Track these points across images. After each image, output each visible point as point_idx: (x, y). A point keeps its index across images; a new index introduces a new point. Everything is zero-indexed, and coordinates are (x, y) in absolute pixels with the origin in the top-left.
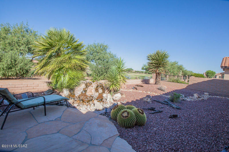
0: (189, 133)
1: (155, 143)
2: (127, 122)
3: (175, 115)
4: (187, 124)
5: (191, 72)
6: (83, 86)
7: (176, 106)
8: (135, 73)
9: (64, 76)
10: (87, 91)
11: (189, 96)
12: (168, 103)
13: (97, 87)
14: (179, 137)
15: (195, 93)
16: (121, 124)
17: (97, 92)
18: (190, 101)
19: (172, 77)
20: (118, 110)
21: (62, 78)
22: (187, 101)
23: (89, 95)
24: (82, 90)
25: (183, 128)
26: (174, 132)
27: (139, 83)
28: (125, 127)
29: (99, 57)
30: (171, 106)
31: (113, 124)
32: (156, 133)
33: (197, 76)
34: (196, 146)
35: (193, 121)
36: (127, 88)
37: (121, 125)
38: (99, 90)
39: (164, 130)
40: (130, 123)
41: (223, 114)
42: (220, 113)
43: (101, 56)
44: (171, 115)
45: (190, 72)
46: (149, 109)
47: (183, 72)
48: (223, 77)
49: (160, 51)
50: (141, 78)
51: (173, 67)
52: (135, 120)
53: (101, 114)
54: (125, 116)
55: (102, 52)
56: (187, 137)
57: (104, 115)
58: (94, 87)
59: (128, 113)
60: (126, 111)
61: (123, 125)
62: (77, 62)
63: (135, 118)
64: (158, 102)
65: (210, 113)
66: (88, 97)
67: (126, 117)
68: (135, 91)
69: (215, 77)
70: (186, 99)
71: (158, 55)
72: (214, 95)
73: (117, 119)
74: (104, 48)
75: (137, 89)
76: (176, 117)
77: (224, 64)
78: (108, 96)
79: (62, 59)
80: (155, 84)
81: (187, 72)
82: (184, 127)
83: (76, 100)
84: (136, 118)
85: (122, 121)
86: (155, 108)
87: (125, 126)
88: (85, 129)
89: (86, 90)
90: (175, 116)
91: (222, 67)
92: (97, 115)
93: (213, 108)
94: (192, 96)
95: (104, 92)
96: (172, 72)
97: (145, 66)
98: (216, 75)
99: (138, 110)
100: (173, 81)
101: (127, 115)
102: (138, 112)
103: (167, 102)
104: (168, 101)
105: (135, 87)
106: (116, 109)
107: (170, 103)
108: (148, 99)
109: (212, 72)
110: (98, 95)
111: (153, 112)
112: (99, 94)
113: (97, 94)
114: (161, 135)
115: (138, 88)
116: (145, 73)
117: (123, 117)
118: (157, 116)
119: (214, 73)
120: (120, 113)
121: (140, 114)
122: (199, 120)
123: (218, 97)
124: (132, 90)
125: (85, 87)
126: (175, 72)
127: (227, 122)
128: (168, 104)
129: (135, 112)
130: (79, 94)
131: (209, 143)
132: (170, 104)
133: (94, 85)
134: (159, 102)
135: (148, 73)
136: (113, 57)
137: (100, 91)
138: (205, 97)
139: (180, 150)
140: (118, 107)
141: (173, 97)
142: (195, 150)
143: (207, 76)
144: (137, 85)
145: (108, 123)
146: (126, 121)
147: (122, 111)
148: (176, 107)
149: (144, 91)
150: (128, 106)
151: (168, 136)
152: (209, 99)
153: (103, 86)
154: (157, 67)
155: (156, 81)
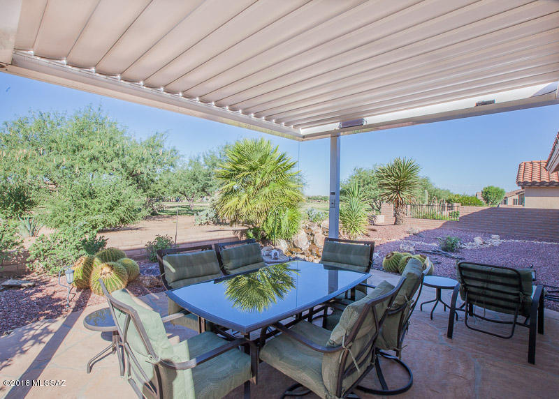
11: (467, 241)
15: (476, 236)
19: (421, 210)
24: (307, 239)
33: (466, 201)
47: (430, 193)
48: (521, 201)
64: (423, 252)
69: (505, 202)
71: (399, 168)
72: (509, 239)
75: (368, 236)
77: (522, 176)
80: (395, 224)
89: (312, 239)
91: (519, 183)
94: (472, 242)
98: (506, 198)
100: (424, 217)
106: (392, 258)
108: (409, 248)
109: (497, 189)
119: (502, 192)
124: (361, 237)
132: (444, 253)
134: (426, 252)
138: (495, 242)
143: (487, 200)
148: (457, 256)
152: (504, 245)
154: (398, 191)
155: (396, 218)
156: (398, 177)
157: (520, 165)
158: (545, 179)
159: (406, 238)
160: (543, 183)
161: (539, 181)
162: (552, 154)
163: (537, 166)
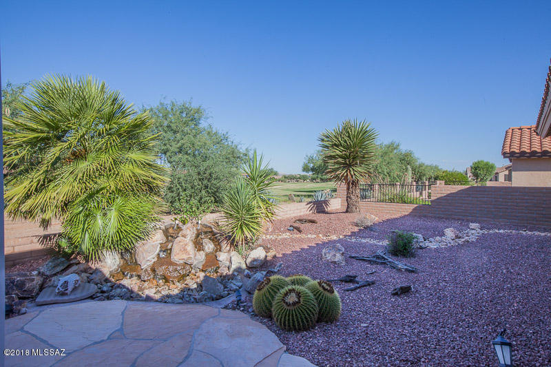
0: (439, 323)
1: (369, 353)
2: (298, 315)
3: (406, 288)
4: (434, 304)
5: (436, 167)
6: (158, 237)
7: (406, 265)
8: (283, 183)
9: (105, 215)
10: (171, 249)
11: (434, 235)
12: (385, 259)
13: (198, 236)
14: (418, 335)
15: (448, 227)
16: (285, 323)
17: (199, 250)
18: (436, 250)
19: (388, 190)
20: (273, 290)
21: (99, 221)
22: (430, 249)
23: (182, 262)
24: (158, 249)
25: (427, 315)
26: (406, 327)
27: (302, 214)
28: (295, 329)
29: (179, 144)
30: (395, 268)
31: (264, 327)
32: (367, 333)
33: (450, 179)
34: (454, 348)
35: (445, 296)
36: (274, 231)
37: (285, 325)
38: (204, 244)
39: (385, 324)
40: (306, 318)
41: (511, 273)
42: (504, 271)
43: (186, 141)
44: (396, 289)
45: (431, 167)
46: (342, 281)
47: (414, 170)
48: (509, 178)
49: (352, 123)
50: (305, 196)
51: (386, 158)
52: (317, 310)
53: (226, 307)
54: (291, 302)
55: (187, 129)
56: (436, 333)
57: (234, 309)
58: (189, 238)
59: (298, 294)
60: (293, 290)
61: (289, 326)
62: (138, 171)
63: (316, 305)
64: (360, 260)
65: (484, 272)
66: (179, 268)
67: (294, 304)
68: (297, 235)
69: (496, 179)
70: (427, 244)
71: (349, 133)
72: (492, 228)
73: (274, 314)
74: (193, 117)
75: (300, 231)
76: (408, 291)
77: (508, 145)
78: (233, 259)
79: (95, 167)
80: (347, 212)
81: (424, 170)
82: (427, 313)
83: (146, 278)
84: (319, 305)
85: (286, 316)
86: (355, 277)
87: (294, 325)
88: (199, 348)
89: (169, 247)
90: (405, 291)
91: (504, 154)
92: (217, 310)
93: (490, 260)
94: (441, 236)
95: (218, 248)
96: (386, 174)
97: (311, 160)
98: (497, 173)
99: (320, 283)
100: (392, 200)
101: (297, 300)
102: (321, 289)
103: (383, 258)
104: (384, 256)
105: (296, 225)
106: (265, 289)
107: (390, 260)
108: (335, 255)
109: (487, 164)
110: (204, 257)
111: (352, 286)
112: (207, 255)
113: (201, 256)
114: (379, 337)
115: (302, 226)
116: (313, 180)
117: (288, 305)
118: (365, 294)
119: (492, 167)
120: (278, 297)
121: (326, 293)
122: (458, 292)
123: (501, 231)
124: (288, 234)
125: (165, 239)
126: (395, 173)
127: (518, 290)
128: (385, 263)
129: (313, 290)
130: (152, 263)
131: (481, 338)
132: (390, 262)
133: (189, 232)
134: (364, 260)
135: (322, 179)
136: (219, 141)
137: (209, 246)
138: (472, 234)
139: (423, 360)
140: (271, 283)
141: (396, 242)
142: (453, 356)
143: (476, 176)
144: (300, 220)
145: (251, 327)
146: (296, 315)
147: (283, 291)
148: (406, 267)
149: (321, 235)
150: (294, 277)
151: (395, 336)
152: (482, 238)
153: (212, 232)
154: (348, 166)
155: (348, 204)
156: (348, 147)
157: (507, 132)
158: (537, 148)
159: (353, 234)
160: (533, 153)
161: (529, 151)
162: (541, 114)
163: (526, 133)
